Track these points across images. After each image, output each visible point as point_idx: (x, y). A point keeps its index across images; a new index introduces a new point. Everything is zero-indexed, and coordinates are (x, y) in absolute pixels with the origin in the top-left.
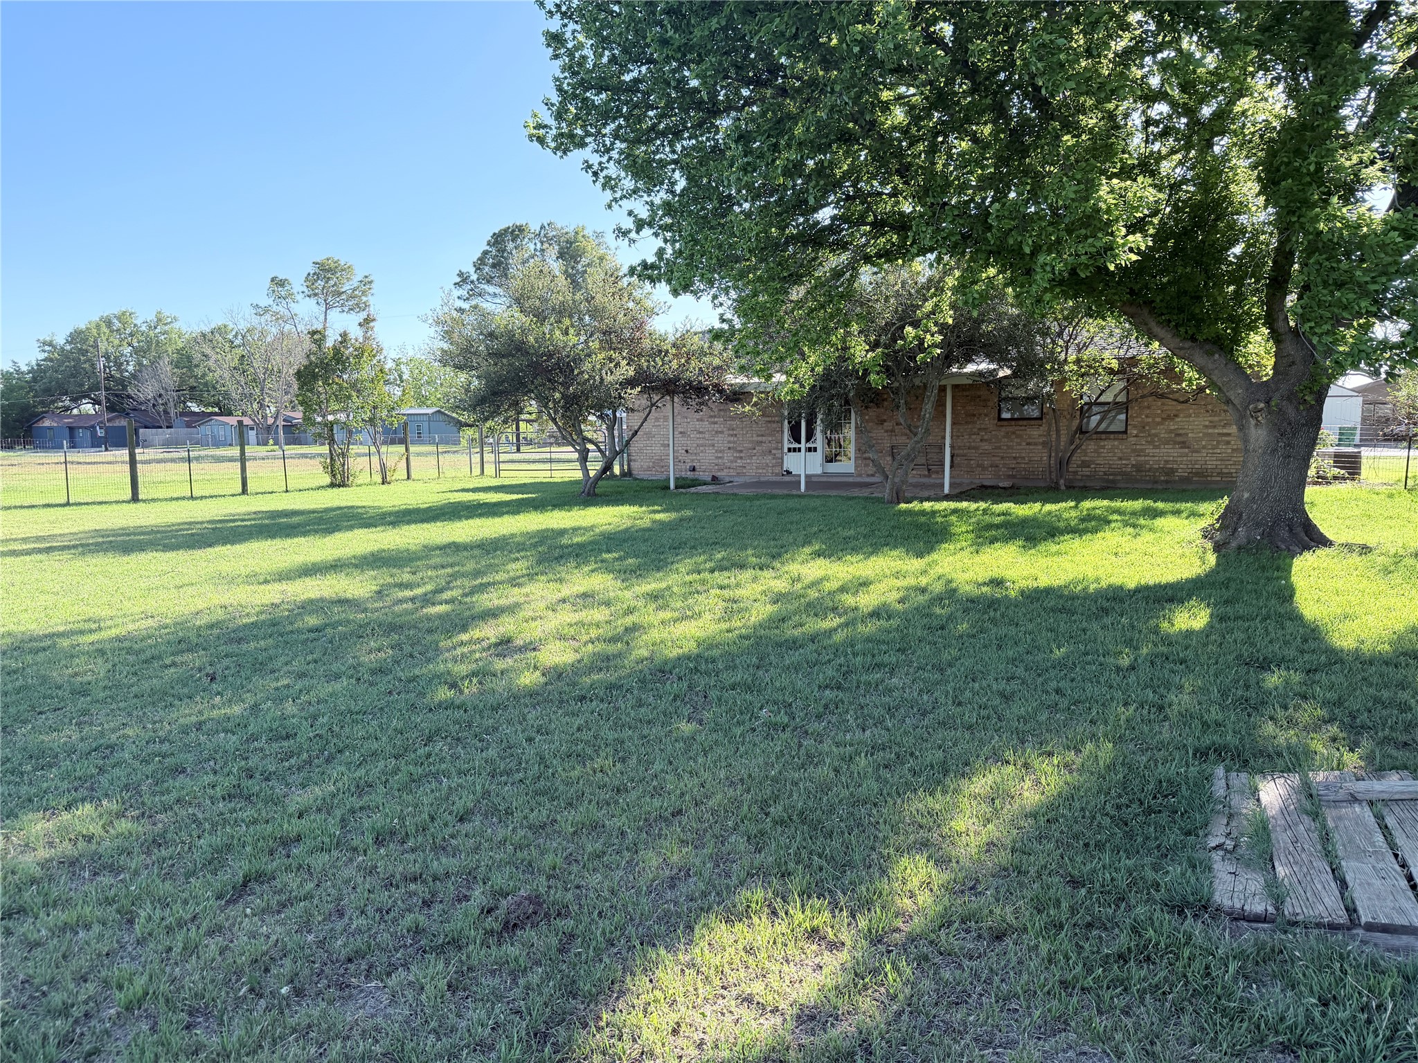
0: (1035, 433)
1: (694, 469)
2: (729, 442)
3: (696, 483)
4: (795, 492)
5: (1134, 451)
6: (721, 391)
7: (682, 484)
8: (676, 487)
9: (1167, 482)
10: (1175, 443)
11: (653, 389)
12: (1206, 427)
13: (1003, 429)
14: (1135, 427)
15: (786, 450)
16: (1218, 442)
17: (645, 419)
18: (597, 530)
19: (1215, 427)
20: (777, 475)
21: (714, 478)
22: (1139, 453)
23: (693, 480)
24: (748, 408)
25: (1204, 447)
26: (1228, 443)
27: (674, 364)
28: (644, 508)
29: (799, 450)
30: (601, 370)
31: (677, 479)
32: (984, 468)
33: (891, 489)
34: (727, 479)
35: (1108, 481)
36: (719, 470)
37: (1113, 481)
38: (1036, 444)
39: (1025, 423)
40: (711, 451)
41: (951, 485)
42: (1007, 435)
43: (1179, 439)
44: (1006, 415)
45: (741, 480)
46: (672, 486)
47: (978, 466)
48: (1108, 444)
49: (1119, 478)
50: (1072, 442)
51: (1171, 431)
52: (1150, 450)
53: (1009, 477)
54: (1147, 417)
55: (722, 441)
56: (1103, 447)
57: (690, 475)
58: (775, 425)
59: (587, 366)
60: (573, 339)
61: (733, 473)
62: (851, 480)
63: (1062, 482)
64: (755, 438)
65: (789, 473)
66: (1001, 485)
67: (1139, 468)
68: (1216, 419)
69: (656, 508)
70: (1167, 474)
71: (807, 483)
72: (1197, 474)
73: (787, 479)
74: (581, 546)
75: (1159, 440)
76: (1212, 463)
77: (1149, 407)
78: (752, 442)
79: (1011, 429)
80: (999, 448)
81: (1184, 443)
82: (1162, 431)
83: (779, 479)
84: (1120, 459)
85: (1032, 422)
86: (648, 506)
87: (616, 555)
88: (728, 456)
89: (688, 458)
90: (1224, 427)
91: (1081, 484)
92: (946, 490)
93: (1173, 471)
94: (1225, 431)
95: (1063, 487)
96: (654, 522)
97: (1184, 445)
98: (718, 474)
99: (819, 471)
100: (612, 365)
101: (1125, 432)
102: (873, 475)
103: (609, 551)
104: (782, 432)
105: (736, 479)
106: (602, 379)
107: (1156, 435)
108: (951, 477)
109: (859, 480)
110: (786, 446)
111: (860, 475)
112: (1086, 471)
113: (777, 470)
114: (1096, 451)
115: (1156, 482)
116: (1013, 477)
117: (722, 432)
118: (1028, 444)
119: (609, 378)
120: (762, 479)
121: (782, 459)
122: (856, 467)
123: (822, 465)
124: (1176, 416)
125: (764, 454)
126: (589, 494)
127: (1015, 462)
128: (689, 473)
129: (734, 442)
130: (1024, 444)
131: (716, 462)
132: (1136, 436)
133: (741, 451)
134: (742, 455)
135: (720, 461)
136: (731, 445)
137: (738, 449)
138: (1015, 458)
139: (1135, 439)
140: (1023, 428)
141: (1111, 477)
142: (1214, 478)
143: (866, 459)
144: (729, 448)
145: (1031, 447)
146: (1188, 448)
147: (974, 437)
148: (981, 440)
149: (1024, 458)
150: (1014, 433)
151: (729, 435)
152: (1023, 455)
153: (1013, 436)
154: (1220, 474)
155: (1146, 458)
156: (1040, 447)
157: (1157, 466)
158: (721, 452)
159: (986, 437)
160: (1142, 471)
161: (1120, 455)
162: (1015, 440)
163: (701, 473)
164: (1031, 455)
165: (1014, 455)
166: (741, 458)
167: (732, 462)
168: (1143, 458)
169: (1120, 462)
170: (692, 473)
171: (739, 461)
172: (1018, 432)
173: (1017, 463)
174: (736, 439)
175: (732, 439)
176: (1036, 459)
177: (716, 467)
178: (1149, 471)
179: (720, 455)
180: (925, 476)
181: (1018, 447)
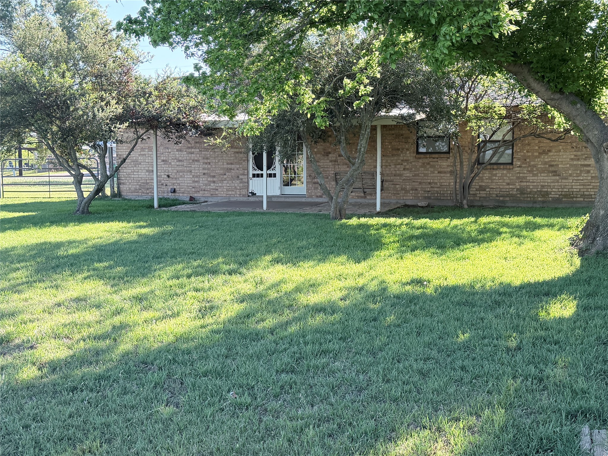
0: (445, 164)
1: (174, 191)
2: (204, 169)
3: (176, 203)
4: (258, 210)
5: (518, 178)
6: (197, 127)
7: (165, 203)
8: (160, 206)
9: (543, 202)
10: (549, 172)
11: (139, 124)
12: (572, 159)
13: (421, 161)
14: (519, 159)
15: (251, 176)
16: (581, 171)
17: (132, 149)
18: (90, 243)
19: (578, 159)
20: (244, 196)
21: (192, 199)
22: (521, 179)
23: (173, 200)
24: (219, 141)
25: (571, 175)
26: (588, 172)
27: (157, 104)
28: (131, 224)
29: (262, 175)
30: (93, 107)
31: (160, 199)
32: (407, 191)
33: (335, 208)
34: (203, 200)
35: (499, 201)
36: (196, 192)
37: (503, 202)
38: (445, 173)
39: (436, 156)
40: (188, 176)
41: (382, 204)
42: (423, 165)
43: (551, 169)
44: (422, 150)
45: (214, 200)
46: (156, 205)
47: (402, 189)
48: (499, 173)
49: (507, 199)
50: (472, 171)
51: (546, 163)
52: (530, 178)
53: (425, 198)
54: (528, 152)
55: (198, 168)
56: (495, 175)
57: (171, 196)
58: (241, 155)
59: (81, 104)
60: (68, 81)
61: (207, 194)
62: (303, 200)
63: (465, 202)
64: (225, 166)
65: (253, 194)
66: (419, 204)
67: (522, 191)
68: (579, 153)
69: (142, 223)
70: (543, 196)
71: (268, 202)
72: (565, 196)
73: (252, 199)
74: (76, 257)
75: (537, 170)
76: (576, 188)
77: (529, 144)
78: (223, 169)
79: (426, 161)
80: (417, 175)
81: (555, 172)
82: (539, 163)
83: (245, 199)
84: (508, 184)
85: (442, 155)
86: (135, 222)
87: (106, 264)
88: (203, 180)
89: (169, 182)
90: (585, 159)
91: (480, 204)
92: (378, 209)
93: (547, 194)
94: (586, 163)
95: (466, 206)
96: (140, 235)
97: (555, 173)
98: (195, 195)
99: (278, 193)
100: (103, 104)
101: (512, 164)
102: (321, 197)
103: (100, 261)
104: (248, 161)
105: (210, 199)
106: (94, 115)
107: (534, 166)
108: (381, 198)
109: (310, 200)
110: (251, 172)
111: (311, 197)
112: (483, 194)
113: (244, 192)
114: (490, 178)
115: (535, 202)
116: (429, 198)
117: (198, 161)
118: (439, 172)
119: (101, 115)
120: (232, 199)
121: (248, 182)
122: (308, 190)
123: (281, 188)
124: (549, 151)
125: (232, 179)
126: (83, 212)
127: (430, 186)
128: (170, 194)
129: (208, 169)
130: (436, 172)
131: (193, 185)
132: (519, 167)
133: (214, 177)
134: (215, 179)
135: (196, 184)
136: (206, 171)
137: (211, 174)
138: (430, 183)
139: (519, 169)
140: (435, 160)
141: (501, 199)
142: (578, 199)
143: (315, 183)
144: (204, 174)
145: (442, 175)
146: (559, 175)
147: (398, 166)
148: (404, 169)
149: (436, 183)
150: (428, 164)
151: (204, 163)
152: (436, 181)
153: (428, 166)
154: (583, 196)
155: (528, 184)
156: (448, 175)
157: (536, 190)
158: (197, 177)
159: (407, 167)
160: (525, 194)
161: (508, 181)
162: (430, 169)
163: (181, 195)
164: (441, 181)
165: (429, 181)
166: (214, 182)
167: (206, 185)
168: (525, 184)
169: (508, 187)
170: (173, 194)
171: (212, 185)
172: (431, 163)
173: (432, 187)
174: (209, 166)
175: (206, 166)
176: (445, 184)
177: (194, 190)
178: (530, 194)
179: (196, 179)
180: (361, 197)
181: (432, 175)
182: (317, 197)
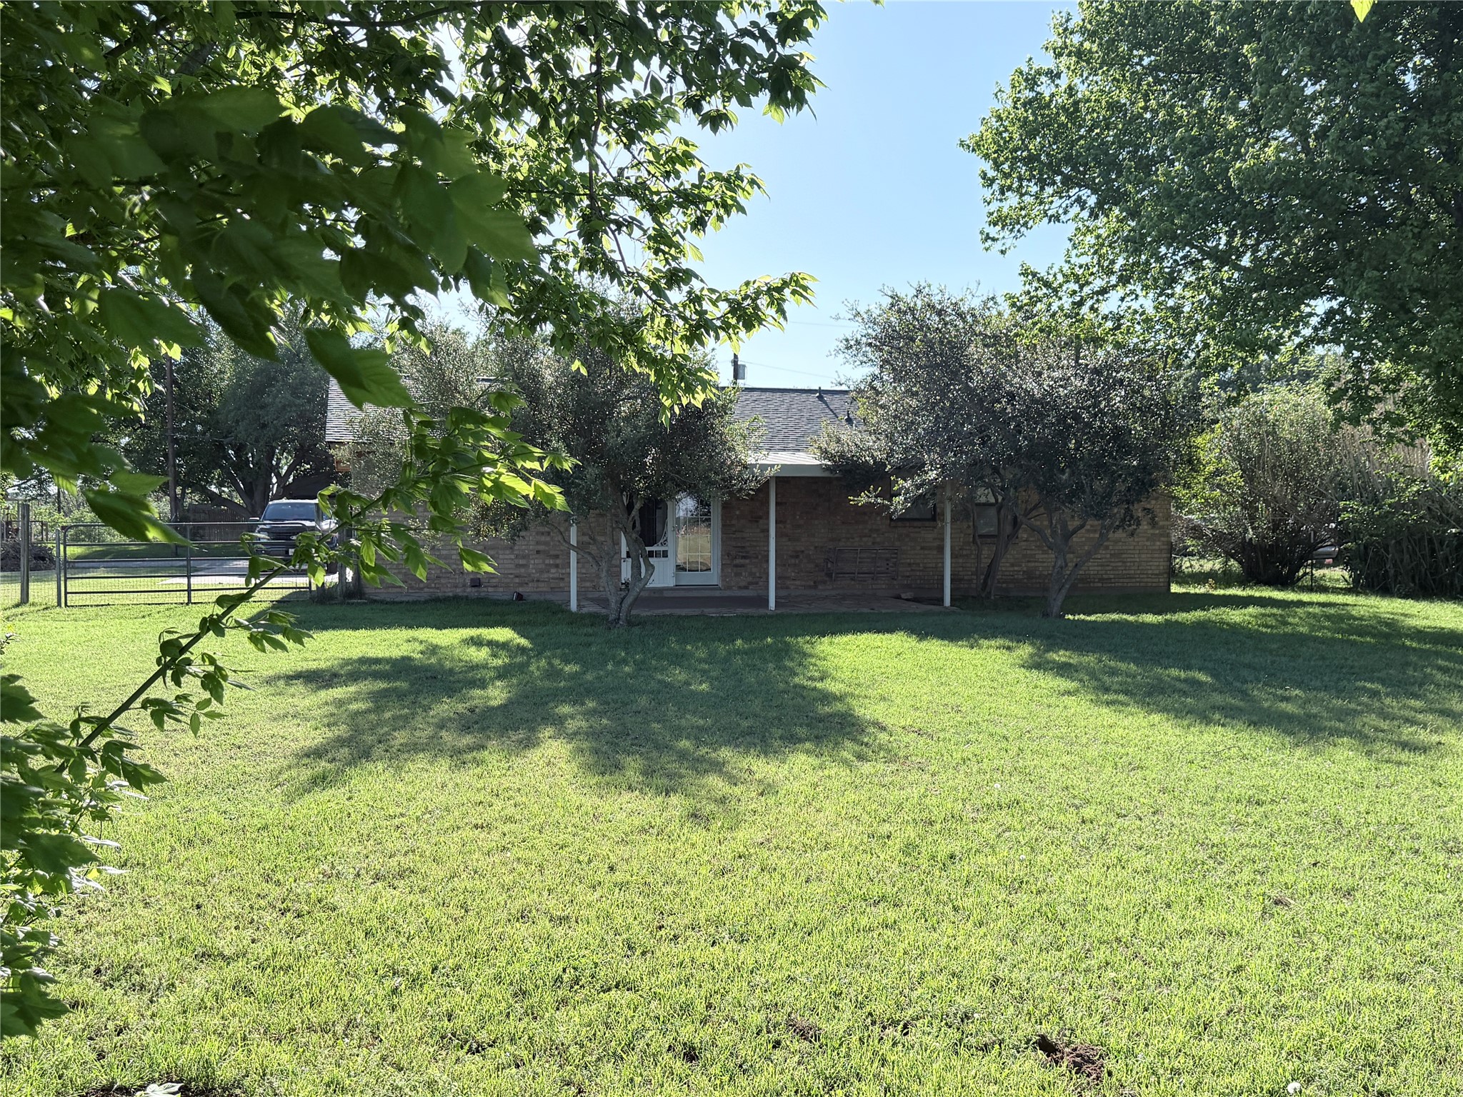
0: (928, 536)
1: (478, 584)
2: (538, 543)
5: (1024, 556)
13: (895, 531)
21: (519, 597)
36: (522, 584)
38: (931, 548)
39: (919, 524)
40: (507, 556)
42: (900, 538)
49: (1011, 586)
52: (1040, 556)
55: (525, 541)
57: (471, 592)
61: (543, 587)
62: (717, 594)
67: (1030, 575)
72: (1084, 581)
76: (1094, 569)
79: (904, 531)
84: (1012, 565)
85: (926, 524)
88: (536, 563)
98: (524, 590)
99: (671, 583)
102: (746, 588)
109: (728, 593)
111: (729, 588)
118: (922, 548)
122: (722, 578)
123: (676, 576)
127: (909, 569)
128: (469, 590)
129: (546, 543)
130: (918, 548)
131: (517, 571)
132: (1027, 540)
133: (557, 557)
134: (558, 561)
135: (523, 570)
136: (541, 548)
137: (552, 553)
138: (910, 564)
139: (1025, 543)
140: (917, 530)
141: (1004, 585)
142: (1096, 585)
143: (736, 566)
144: (538, 552)
145: (926, 552)
147: (865, 539)
148: (873, 543)
149: (918, 565)
150: (909, 536)
151: (537, 533)
152: (918, 561)
153: (907, 539)
154: (1101, 580)
155: (1036, 565)
156: (936, 552)
157: (1048, 573)
158: (524, 557)
159: (878, 540)
160: (1033, 578)
161: (1012, 561)
162: (910, 544)
163: (490, 589)
164: (926, 561)
165: (908, 561)
166: (557, 566)
167: (541, 572)
168: (1033, 564)
169: (1011, 569)
170: (474, 589)
171: (553, 571)
172: (912, 535)
173: (912, 570)
174: (548, 539)
175: (543, 538)
176: (932, 565)
177: (517, 580)
178: (1039, 578)
179: (521, 562)
180: (810, 587)
181: (913, 552)
182: (740, 588)
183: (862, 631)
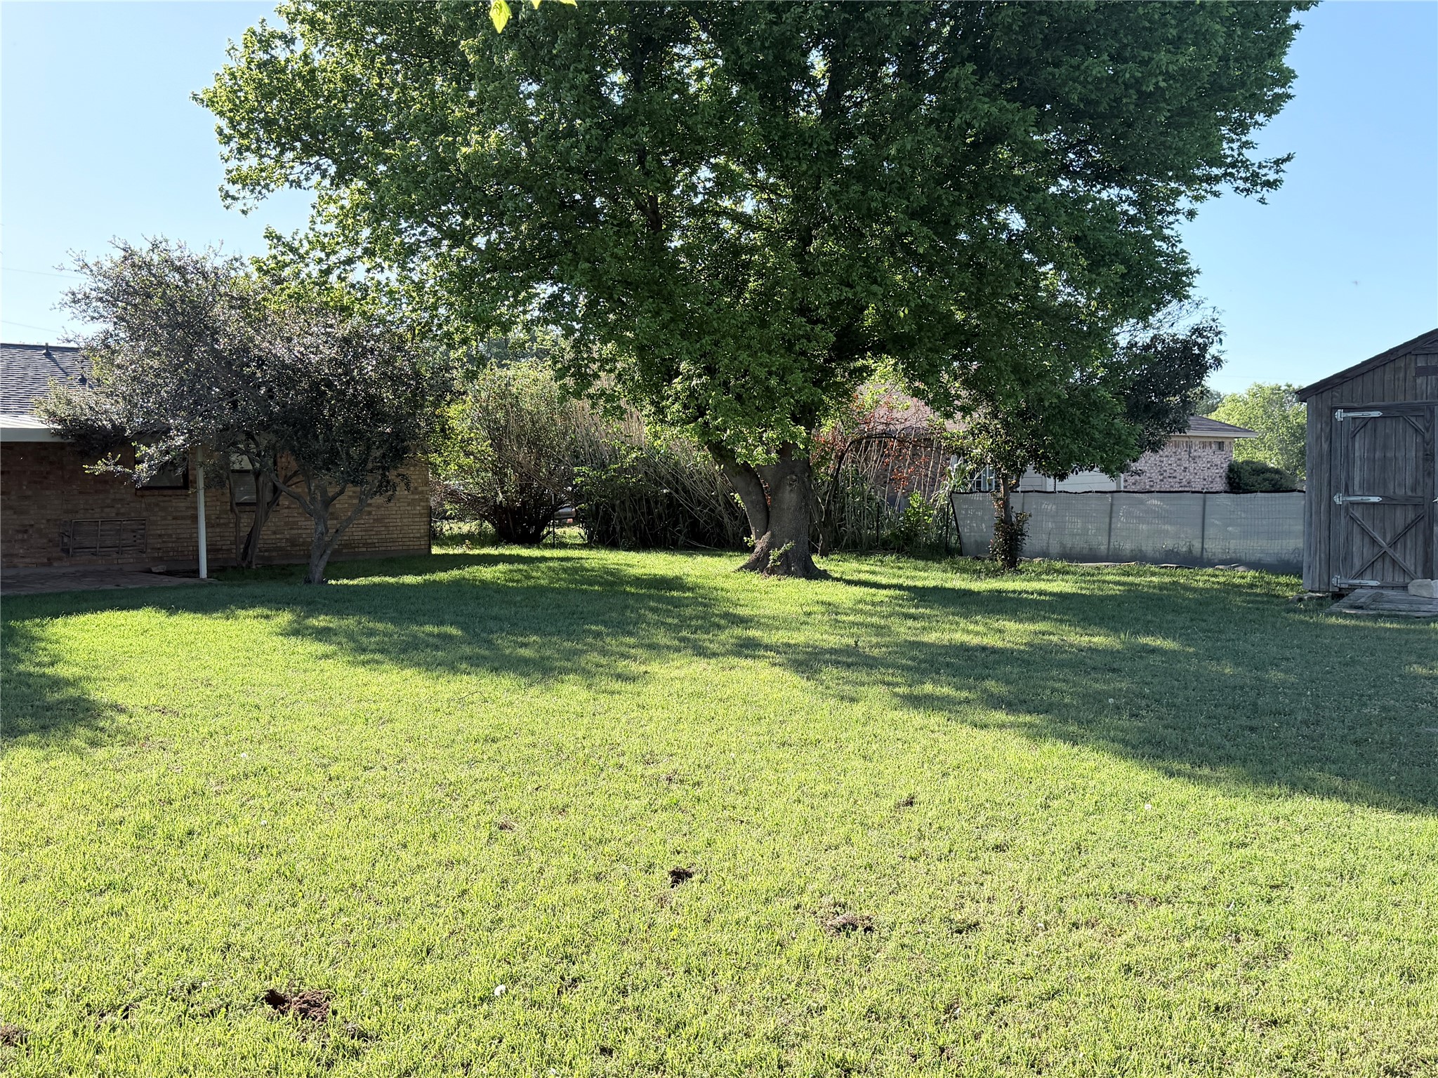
0: (182, 504)
5: (287, 524)
13: (144, 500)
22: (291, 526)
38: (183, 518)
39: (170, 492)
42: (149, 508)
49: (274, 554)
52: (302, 523)
53: (160, 559)
63: (254, 560)
67: (293, 542)
72: (346, 546)
76: (358, 534)
79: (154, 500)
84: (275, 533)
85: (178, 492)
101: (277, 504)
118: (175, 518)
127: (160, 541)
130: (170, 518)
132: (288, 508)
138: (160, 536)
139: (286, 511)
140: (167, 498)
141: (266, 554)
142: (360, 550)
145: (179, 522)
146: (337, 519)
147: (107, 510)
148: (117, 514)
149: (170, 536)
150: (157, 505)
152: (170, 532)
153: (156, 509)
154: (366, 545)
155: (300, 531)
156: (189, 522)
157: (309, 540)
159: (122, 511)
160: (297, 545)
161: (274, 528)
162: (160, 513)
164: (178, 531)
165: (159, 532)
168: (296, 531)
169: (273, 537)
172: (162, 504)
173: (164, 542)
176: (185, 536)
178: (302, 545)
180: (43, 565)
181: (163, 522)
183: (103, 609)
